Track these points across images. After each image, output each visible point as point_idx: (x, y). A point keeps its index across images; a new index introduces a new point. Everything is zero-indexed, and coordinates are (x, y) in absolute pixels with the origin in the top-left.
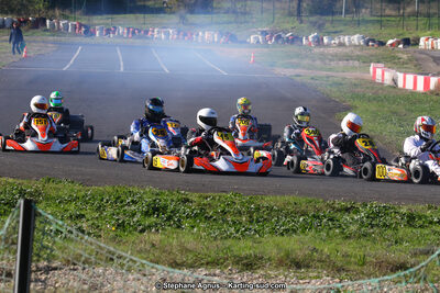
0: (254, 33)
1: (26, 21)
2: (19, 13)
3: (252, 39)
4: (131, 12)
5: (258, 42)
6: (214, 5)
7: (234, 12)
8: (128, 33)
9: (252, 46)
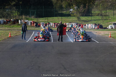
0: (110, 24)
1: (10, 21)
2: (7, 17)
3: (109, 27)
4: (56, 16)
5: (112, 28)
6: (92, 12)
7: (101, 15)
8: (55, 25)
9: (110, 30)
